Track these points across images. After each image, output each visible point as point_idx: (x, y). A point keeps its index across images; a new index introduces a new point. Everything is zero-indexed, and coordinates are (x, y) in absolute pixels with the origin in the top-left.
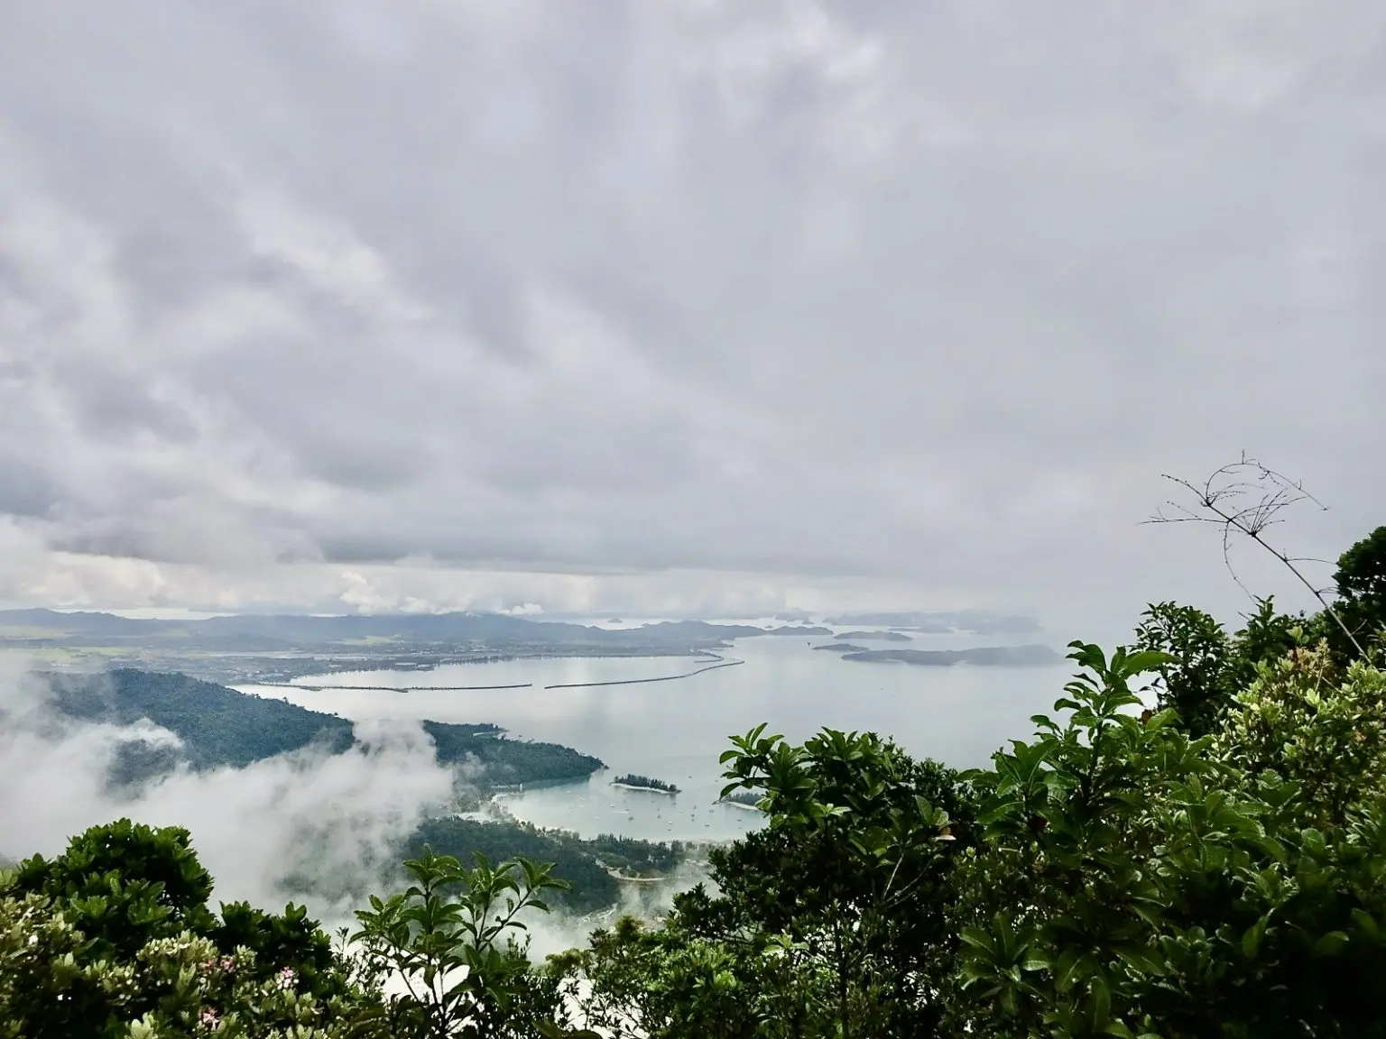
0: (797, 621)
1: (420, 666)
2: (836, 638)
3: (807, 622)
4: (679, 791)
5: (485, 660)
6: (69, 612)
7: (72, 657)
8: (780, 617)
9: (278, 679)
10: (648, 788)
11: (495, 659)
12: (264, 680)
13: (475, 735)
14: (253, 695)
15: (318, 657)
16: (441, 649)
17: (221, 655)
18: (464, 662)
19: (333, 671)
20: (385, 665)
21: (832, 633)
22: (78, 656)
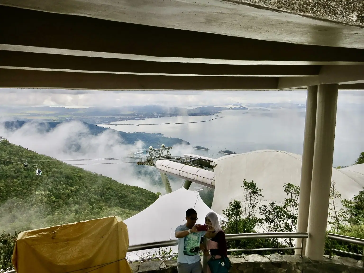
0: (238, 106)
1: (141, 119)
2: (249, 110)
3: (241, 106)
4: (209, 150)
5: (157, 117)
6: (54, 107)
7: (57, 118)
8: (234, 105)
9: (107, 123)
10: (201, 149)
11: (160, 117)
12: (104, 123)
13: (157, 136)
14: (102, 127)
15: (116, 117)
16: (146, 114)
17: (92, 117)
18: (152, 118)
19: (120, 120)
20: (133, 119)
21: (248, 109)
22: (58, 118)
